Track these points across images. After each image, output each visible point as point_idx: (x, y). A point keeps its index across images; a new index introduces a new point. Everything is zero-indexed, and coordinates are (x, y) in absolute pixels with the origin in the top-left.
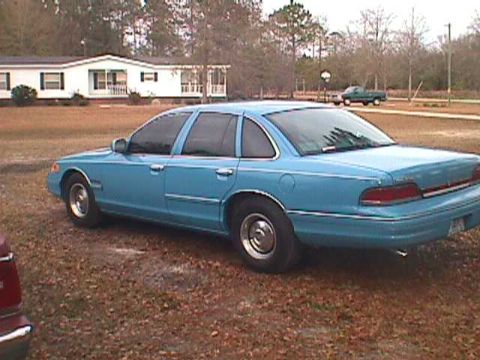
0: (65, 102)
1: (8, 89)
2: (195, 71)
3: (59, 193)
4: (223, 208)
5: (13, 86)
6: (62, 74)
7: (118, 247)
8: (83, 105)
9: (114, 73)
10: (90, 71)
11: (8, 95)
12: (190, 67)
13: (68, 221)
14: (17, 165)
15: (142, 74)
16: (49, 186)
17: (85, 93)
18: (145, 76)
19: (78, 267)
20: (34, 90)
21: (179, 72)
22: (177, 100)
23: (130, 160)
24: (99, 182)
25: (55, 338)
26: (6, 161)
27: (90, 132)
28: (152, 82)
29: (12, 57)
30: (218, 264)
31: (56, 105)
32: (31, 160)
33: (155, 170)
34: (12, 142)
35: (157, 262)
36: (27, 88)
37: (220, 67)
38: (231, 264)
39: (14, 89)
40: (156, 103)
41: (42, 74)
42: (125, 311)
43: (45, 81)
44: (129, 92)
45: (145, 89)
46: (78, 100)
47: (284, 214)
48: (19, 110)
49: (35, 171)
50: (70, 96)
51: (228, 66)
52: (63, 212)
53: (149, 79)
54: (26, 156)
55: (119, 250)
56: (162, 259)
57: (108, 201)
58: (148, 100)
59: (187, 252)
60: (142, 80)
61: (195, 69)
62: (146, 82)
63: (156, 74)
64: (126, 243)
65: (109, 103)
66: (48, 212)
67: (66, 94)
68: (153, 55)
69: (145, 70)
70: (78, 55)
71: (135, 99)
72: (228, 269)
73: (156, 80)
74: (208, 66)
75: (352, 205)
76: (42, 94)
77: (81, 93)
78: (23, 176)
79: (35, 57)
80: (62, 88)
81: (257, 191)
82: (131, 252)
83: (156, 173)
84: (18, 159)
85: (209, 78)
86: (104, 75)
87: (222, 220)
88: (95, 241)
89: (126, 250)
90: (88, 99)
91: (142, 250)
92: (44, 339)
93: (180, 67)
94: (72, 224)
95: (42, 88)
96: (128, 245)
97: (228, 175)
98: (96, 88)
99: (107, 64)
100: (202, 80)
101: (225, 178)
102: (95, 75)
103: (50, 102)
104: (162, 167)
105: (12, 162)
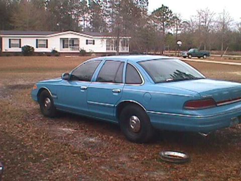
0: (48, 54)
1: (20, 47)
3: (36, 99)
4: (116, 109)
5: (22, 45)
6: (47, 40)
7: (64, 128)
8: (57, 56)
9: (73, 40)
10: (61, 39)
11: (20, 50)
12: (110, 37)
13: (40, 114)
14: (20, 85)
15: (87, 41)
16: (33, 96)
17: (59, 51)
18: (88, 42)
19: (42, 138)
20: (33, 48)
21: (105, 40)
22: (104, 54)
23: (70, 84)
24: (56, 95)
26: (15, 83)
28: (92, 45)
31: (44, 55)
32: (27, 82)
33: (83, 89)
34: (19, 74)
35: (82, 136)
36: (30, 47)
37: (126, 38)
39: (23, 47)
40: (93, 56)
41: (37, 40)
43: (38, 43)
44: (80, 50)
45: (88, 48)
46: (55, 53)
48: (24, 58)
49: (28, 88)
50: (50, 51)
51: (130, 37)
52: (38, 109)
53: (90, 43)
55: (64, 129)
56: (85, 134)
57: (60, 104)
58: (90, 54)
59: (97, 131)
60: (87, 44)
61: (113, 39)
62: (89, 45)
63: (94, 41)
64: (68, 126)
65: (70, 55)
66: (31, 109)
67: (49, 50)
68: (93, 31)
69: (89, 39)
70: (55, 31)
71: (83, 53)
72: (117, 141)
73: (94, 44)
74: (120, 37)
76: (36, 50)
77: (56, 50)
78: (22, 91)
79: (33, 32)
80: (47, 47)
81: (131, 101)
82: (69, 130)
83: (83, 91)
84: (21, 82)
86: (67, 41)
87: (115, 115)
89: (67, 129)
90: (59, 53)
91: (75, 130)
93: (105, 37)
94: (43, 116)
95: (37, 47)
96: (69, 126)
97: (118, 92)
98: (64, 47)
99: (69, 36)
100: (117, 44)
101: (117, 94)
103: (40, 54)
104: (86, 88)
105: (18, 83)
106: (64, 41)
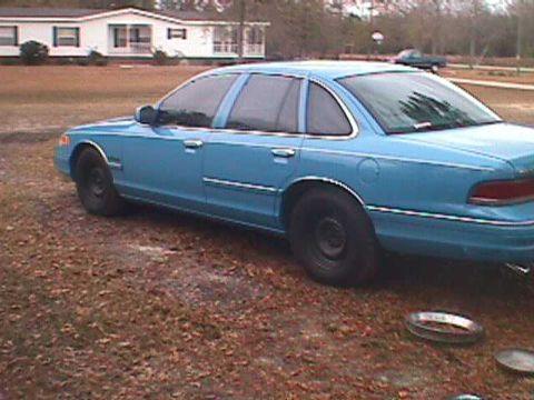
0: (80, 61)
1: (16, 45)
2: (230, 29)
3: (68, 171)
4: (279, 200)
5: (22, 41)
6: (77, 29)
7: (141, 245)
8: (101, 64)
9: (136, 29)
10: (110, 25)
11: (15, 51)
12: (223, 23)
13: (79, 207)
14: (21, 134)
15: (169, 30)
16: (57, 162)
17: (104, 53)
18: (173, 33)
19: (90, 272)
20: (45, 47)
21: (211, 29)
22: (207, 62)
23: (157, 133)
24: (117, 160)
25: (55, 382)
26: (9, 129)
27: (109, 95)
28: (180, 40)
29: (20, 9)
30: (270, 271)
31: (71, 63)
32: (38, 127)
33: (191, 147)
34: (17, 107)
35: (192, 267)
36: (38, 44)
37: (258, 24)
38: (288, 272)
39: (23, 45)
40: (184, 64)
41: (55, 28)
42: (152, 341)
43: (59, 36)
44: (153, 51)
45: (171, 48)
46: (95, 59)
47: (363, 210)
48: (27, 69)
49: (42, 140)
50: (86, 54)
51: (268, 24)
52: (73, 195)
53: (176, 36)
54: (33, 123)
55: (142, 249)
56: (199, 262)
57: (128, 184)
58: (175, 60)
59: (230, 253)
60: (169, 37)
61: (229, 26)
62: (174, 40)
63: (184, 30)
64: (151, 239)
65: (130, 63)
66: (54, 194)
67: (82, 51)
68: (181, 9)
69: (173, 26)
70: (96, 8)
71: (160, 59)
72: (284, 279)
73: (184, 38)
74: (245, 23)
75: (458, 202)
76: (54, 52)
77: (98, 51)
78: (27, 148)
79: (46, 10)
80: (78, 45)
81: (325, 179)
82: (157, 252)
83: (192, 151)
84: (23, 127)
85: (245, 36)
86: (125, 30)
87: (277, 215)
88: (112, 234)
89: (151, 249)
90: (106, 57)
91: (173, 250)
92: (40, 384)
93: (212, 22)
94: (84, 212)
95: (55, 45)
96: (154, 241)
97: (289, 156)
98: (116, 46)
99: (129, 18)
100: (237, 39)
101: (284, 161)
102: (116, 31)
103: (62, 61)
104: (199, 143)
105: (17, 130)
106: (116, 30)
